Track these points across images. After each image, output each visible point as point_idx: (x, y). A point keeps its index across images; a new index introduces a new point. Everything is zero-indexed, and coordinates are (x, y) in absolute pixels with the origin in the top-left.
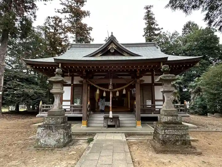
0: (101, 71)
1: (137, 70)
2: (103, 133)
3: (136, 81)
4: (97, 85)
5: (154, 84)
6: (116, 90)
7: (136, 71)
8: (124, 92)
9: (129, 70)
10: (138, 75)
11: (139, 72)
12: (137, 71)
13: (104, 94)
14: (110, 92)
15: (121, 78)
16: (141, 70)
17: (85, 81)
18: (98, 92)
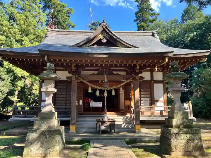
0: (94, 65)
1: (137, 65)
2: (97, 139)
3: (135, 78)
5: (153, 82)
6: (111, 88)
9: (128, 65)
10: (137, 71)
11: (138, 67)
12: (136, 67)
13: (97, 93)
14: (104, 91)
15: (117, 74)
16: (142, 65)
17: (75, 77)
18: (90, 91)
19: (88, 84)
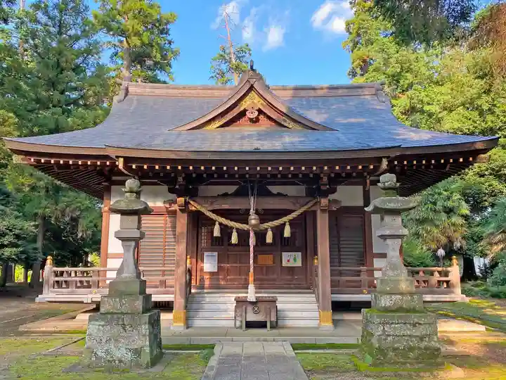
1: (322, 175)
3: (320, 203)
4: (214, 211)
6: (265, 225)
7: (317, 177)
8: (287, 232)
9: (301, 175)
10: (323, 188)
11: (325, 179)
12: (321, 178)
13: (233, 238)
14: (248, 233)
15: (279, 195)
16: (333, 175)
17: (183, 202)
18: (217, 233)
19: (213, 216)
